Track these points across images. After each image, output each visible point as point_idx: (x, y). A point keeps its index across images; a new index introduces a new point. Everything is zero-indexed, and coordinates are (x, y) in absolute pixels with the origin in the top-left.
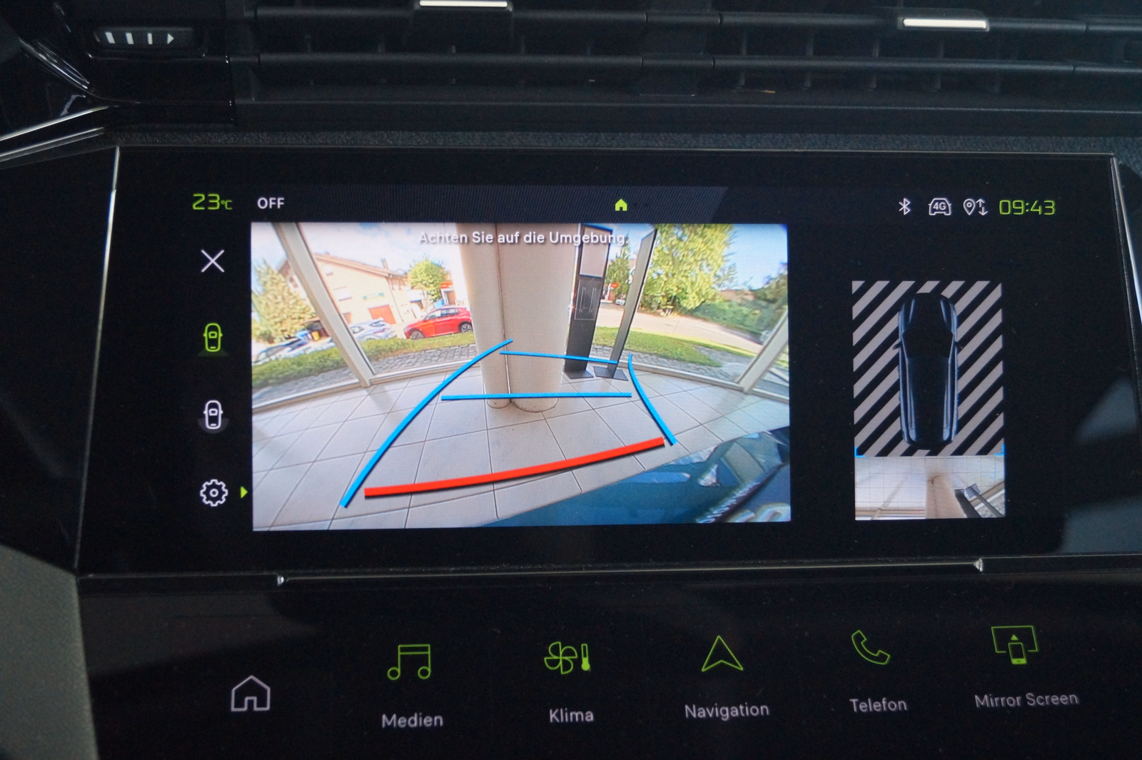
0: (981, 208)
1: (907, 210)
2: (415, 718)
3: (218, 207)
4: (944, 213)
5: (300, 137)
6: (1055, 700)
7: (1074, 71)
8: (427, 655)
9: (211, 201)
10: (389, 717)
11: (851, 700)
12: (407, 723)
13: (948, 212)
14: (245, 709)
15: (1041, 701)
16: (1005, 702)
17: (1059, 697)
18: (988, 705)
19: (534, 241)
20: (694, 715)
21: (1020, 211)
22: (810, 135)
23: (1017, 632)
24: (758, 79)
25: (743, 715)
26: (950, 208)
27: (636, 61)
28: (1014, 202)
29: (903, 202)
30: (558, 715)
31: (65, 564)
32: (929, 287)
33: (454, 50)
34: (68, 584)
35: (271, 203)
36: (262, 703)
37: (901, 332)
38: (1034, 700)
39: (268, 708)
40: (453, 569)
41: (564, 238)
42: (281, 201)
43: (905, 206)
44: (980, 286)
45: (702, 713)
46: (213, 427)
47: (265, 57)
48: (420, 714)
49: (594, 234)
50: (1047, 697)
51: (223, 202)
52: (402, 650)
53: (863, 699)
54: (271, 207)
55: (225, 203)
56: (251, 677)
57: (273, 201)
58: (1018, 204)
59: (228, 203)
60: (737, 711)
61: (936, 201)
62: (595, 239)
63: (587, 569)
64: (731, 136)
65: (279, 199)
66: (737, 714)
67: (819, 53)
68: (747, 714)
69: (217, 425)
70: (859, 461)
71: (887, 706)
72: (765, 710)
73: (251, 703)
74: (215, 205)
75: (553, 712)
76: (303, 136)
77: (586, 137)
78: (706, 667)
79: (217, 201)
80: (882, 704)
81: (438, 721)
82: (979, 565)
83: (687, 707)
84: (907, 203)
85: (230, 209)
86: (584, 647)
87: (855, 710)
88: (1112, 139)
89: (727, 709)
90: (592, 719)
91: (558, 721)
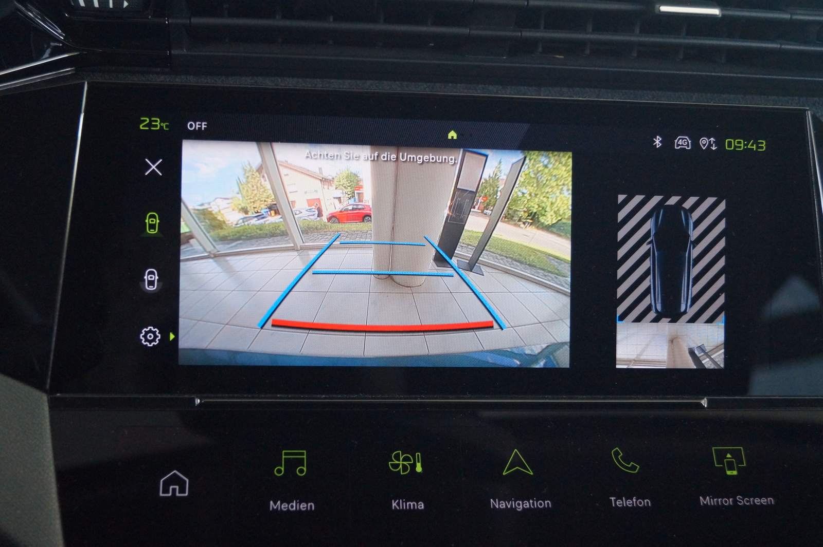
0: (712, 144)
1: (659, 145)
2: (294, 505)
3: (158, 128)
4: (686, 147)
5: (217, 80)
6: (757, 501)
7: (780, 48)
8: (304, 458)
9: (153, 123)
10: (275, 504)
11: (610, 498)
12: (288, 507)
13: (689, 147)
14: (170, 495)
15: (747, 501)
16: (722, 501)
17: (760, 499)
18: (709, 504)
19: (389, 159)
20: (497, 507)
21: (740, 147)
22: (587, 89)
23: (731, 452)
24: (551, 47)
25: (532, 507)
26: (690, 143)
27: (466, 31)
28: (736, 141)
29: (656, 139)
30: (398, 504)
31: (40, 386)
32: (673, 200)
33: (331, 19)
34: (43, 399)
35: (197, 126)
36: (182, 490)
37: (653, 233)
38: (742, 501)
39: (187, 494)
40: (324, 396)
41: (410, 158)
42: (205, 125)
43: (658, 141)
44: (710, 201)
45: (503, 505)
46: (151, 288)
47: (195, 20)
48: (298, 501)
49: (432, 155)
50: (751, 499)
51: (162, 124)
52: (286, 454)
53: (619, 497)
54: (197, 129)
55: (164, 125)
56: (175, 471)
57: (199, 124)
58: (739, 143)
59: (166, 125)
60: (528, 504)
61: (680, 139)
62: (433, 159)
63: (421, 398)
64: (530, 88)
65: (203, 123)
66: (528, 506)
67: (596, 30)
68: (536, 507)
69: (154, 287)
70: (620, 325)
71: (636, 502)
72: (548, 503)
73: (174, 490)
74: (156, 126)
75: (394, 503)
76: (219, 79)
77: (425, 86)
78: (506, 472)
79: (158, 124)
80: (633, 502)
81: (311, 506)
82: (704, 402)
83: (492, 500)
84: (659, 139)
85: (168, 129)
86: (418, 455)
87: (613, 505)
88: (804, 98)
89: (521, 502)
90: (423, 507)
91: (398, 508)
